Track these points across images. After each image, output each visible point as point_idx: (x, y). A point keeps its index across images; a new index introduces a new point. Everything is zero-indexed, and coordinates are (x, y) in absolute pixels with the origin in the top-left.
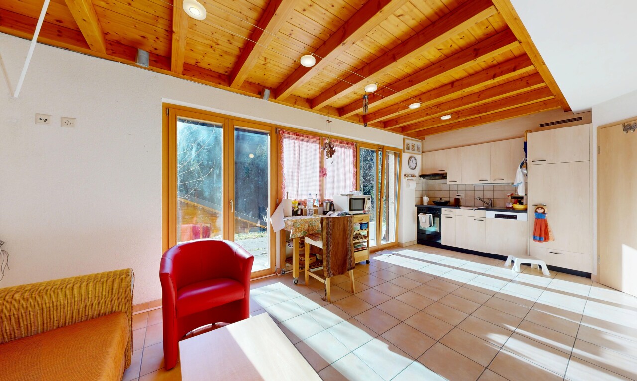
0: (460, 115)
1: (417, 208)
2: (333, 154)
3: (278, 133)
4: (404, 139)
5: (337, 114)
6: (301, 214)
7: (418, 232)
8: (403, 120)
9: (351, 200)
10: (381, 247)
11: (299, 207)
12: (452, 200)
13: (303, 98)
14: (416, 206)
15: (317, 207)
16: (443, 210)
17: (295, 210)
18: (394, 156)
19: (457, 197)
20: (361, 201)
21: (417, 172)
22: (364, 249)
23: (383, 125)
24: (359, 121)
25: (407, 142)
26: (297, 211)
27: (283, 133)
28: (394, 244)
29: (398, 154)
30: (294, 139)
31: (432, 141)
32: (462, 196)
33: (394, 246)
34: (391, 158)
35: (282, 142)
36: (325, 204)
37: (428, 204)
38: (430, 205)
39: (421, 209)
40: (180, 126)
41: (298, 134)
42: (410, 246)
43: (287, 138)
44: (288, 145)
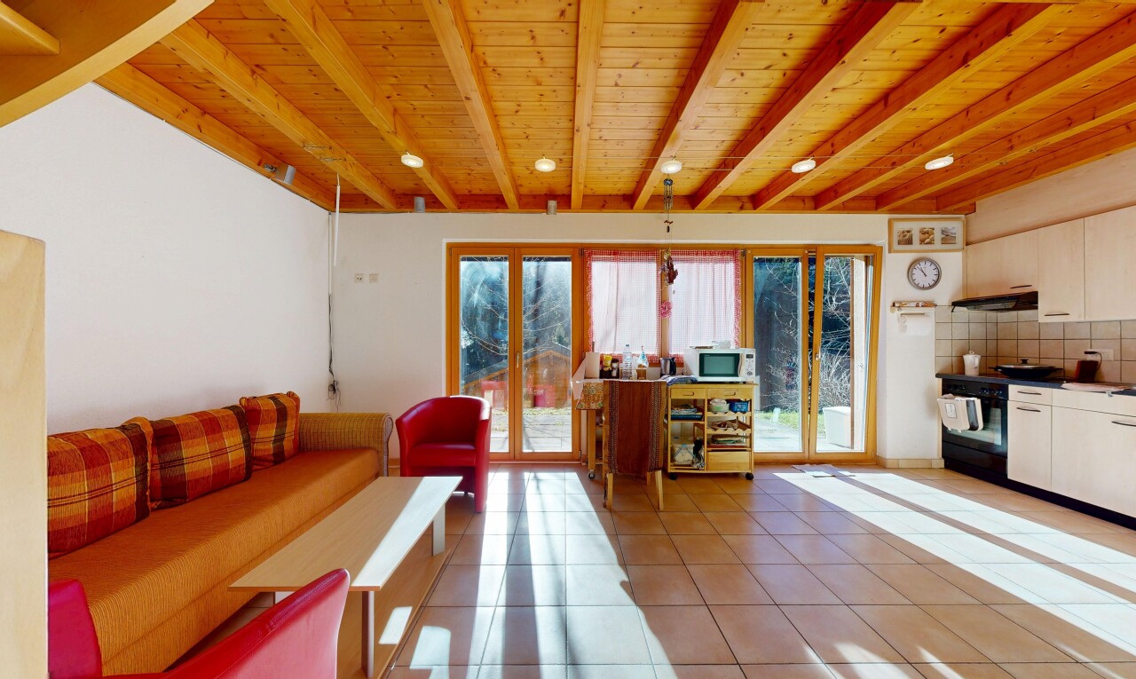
0: (1015, 141)
1: (943, 380)
2: (674, 277)
3: (582, 257)
4: (890, 223)
5: (688, 206)
6: (618, 377)
7: (944, 441)
8: (847, 187)
9: (702, 356)
10: (813, 457)
11: (615, 365)
12: (1071, 366)
13: (617, 195)
14: (938, 376)
15: (644, 367)
16: (1014, 390)
17: (606, 369)
18: (864, 263)
19: (1090, 358)
20: (731, 359)
21: (945, 293)
22: (742, 449)
23: (811, 204)
24: (742, 208)
25: (901, 226)
26: (610, 372)
27: (590, 255)
28: (863, 457)
29: (872, 257)
30: (609, 260)
31: (993, 212)
32: (1107, 354)
33: (861, 461)
34: (859, 265)
35: (590, 268)
36: (663, 362)
37: (980, 374)
38: (986, 375)
39: (953, 384)
40: (464, 265)
41: (615, 252)
42: (914, 470)
43: (598, 260)
44: (601, 271)
